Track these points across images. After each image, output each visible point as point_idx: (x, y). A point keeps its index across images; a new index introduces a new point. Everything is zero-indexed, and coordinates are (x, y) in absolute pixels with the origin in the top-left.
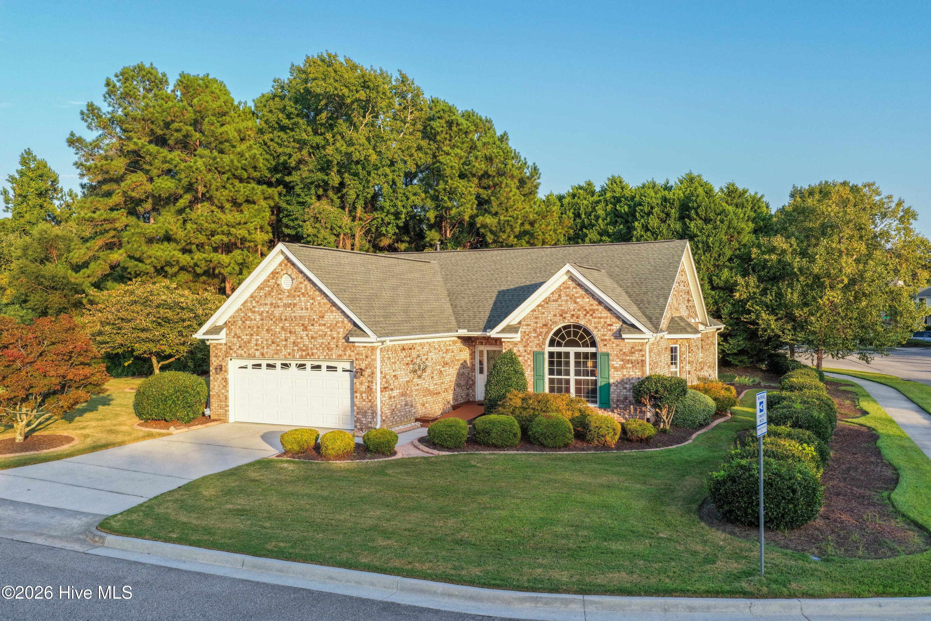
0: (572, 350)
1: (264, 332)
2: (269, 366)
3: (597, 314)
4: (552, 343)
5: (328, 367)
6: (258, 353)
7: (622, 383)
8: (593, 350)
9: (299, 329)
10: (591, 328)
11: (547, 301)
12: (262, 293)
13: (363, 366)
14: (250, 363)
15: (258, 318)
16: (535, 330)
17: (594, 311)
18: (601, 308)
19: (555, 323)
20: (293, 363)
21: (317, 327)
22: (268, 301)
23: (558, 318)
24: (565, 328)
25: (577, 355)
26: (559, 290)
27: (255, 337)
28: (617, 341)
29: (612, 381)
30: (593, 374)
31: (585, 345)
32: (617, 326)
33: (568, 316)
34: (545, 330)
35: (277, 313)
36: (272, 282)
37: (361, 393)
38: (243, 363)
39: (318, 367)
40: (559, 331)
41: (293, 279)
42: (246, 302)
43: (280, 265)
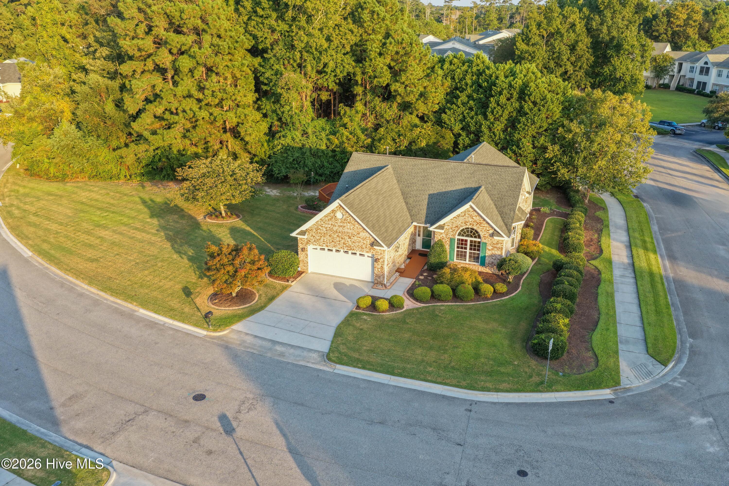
0: (469, 239)
1: (328, 236)
2: (329, 250)
3: (482, 225)
4: (459, 234)
5: (360, 254)
6: (324, 245)
7: (492, 256)
8: (479, 240)
9: (347, 238)
10: (479, 230)
11: (458, 216)
12: (327, 219)
13: (379, 258)
14: (319, 247)
15: (324, 229)
16: (451, 228)
17: (481, 223)
18: (484, 222)
19: (462, 226)
20: (342, 250)
21: (356, 238)
22: (330, 222)
23: (463, 224)
24: (466, 228)
25: (471, 241)
26: (465, 211)
27: (323, 238)
28: (490, 238)
29: (487, 255)
30: (479, 250)
31: (475, 237)
32: (491, 231)
33: (468, 224)
34: (456, 229)
35: (335, 229)
36: (332, 215)
37: (378, 269)
38: (315, 247)
39: (355, 254)
40: (463, 230)
41: (343, 215)
42: (318, 221)
43: (337, 207)
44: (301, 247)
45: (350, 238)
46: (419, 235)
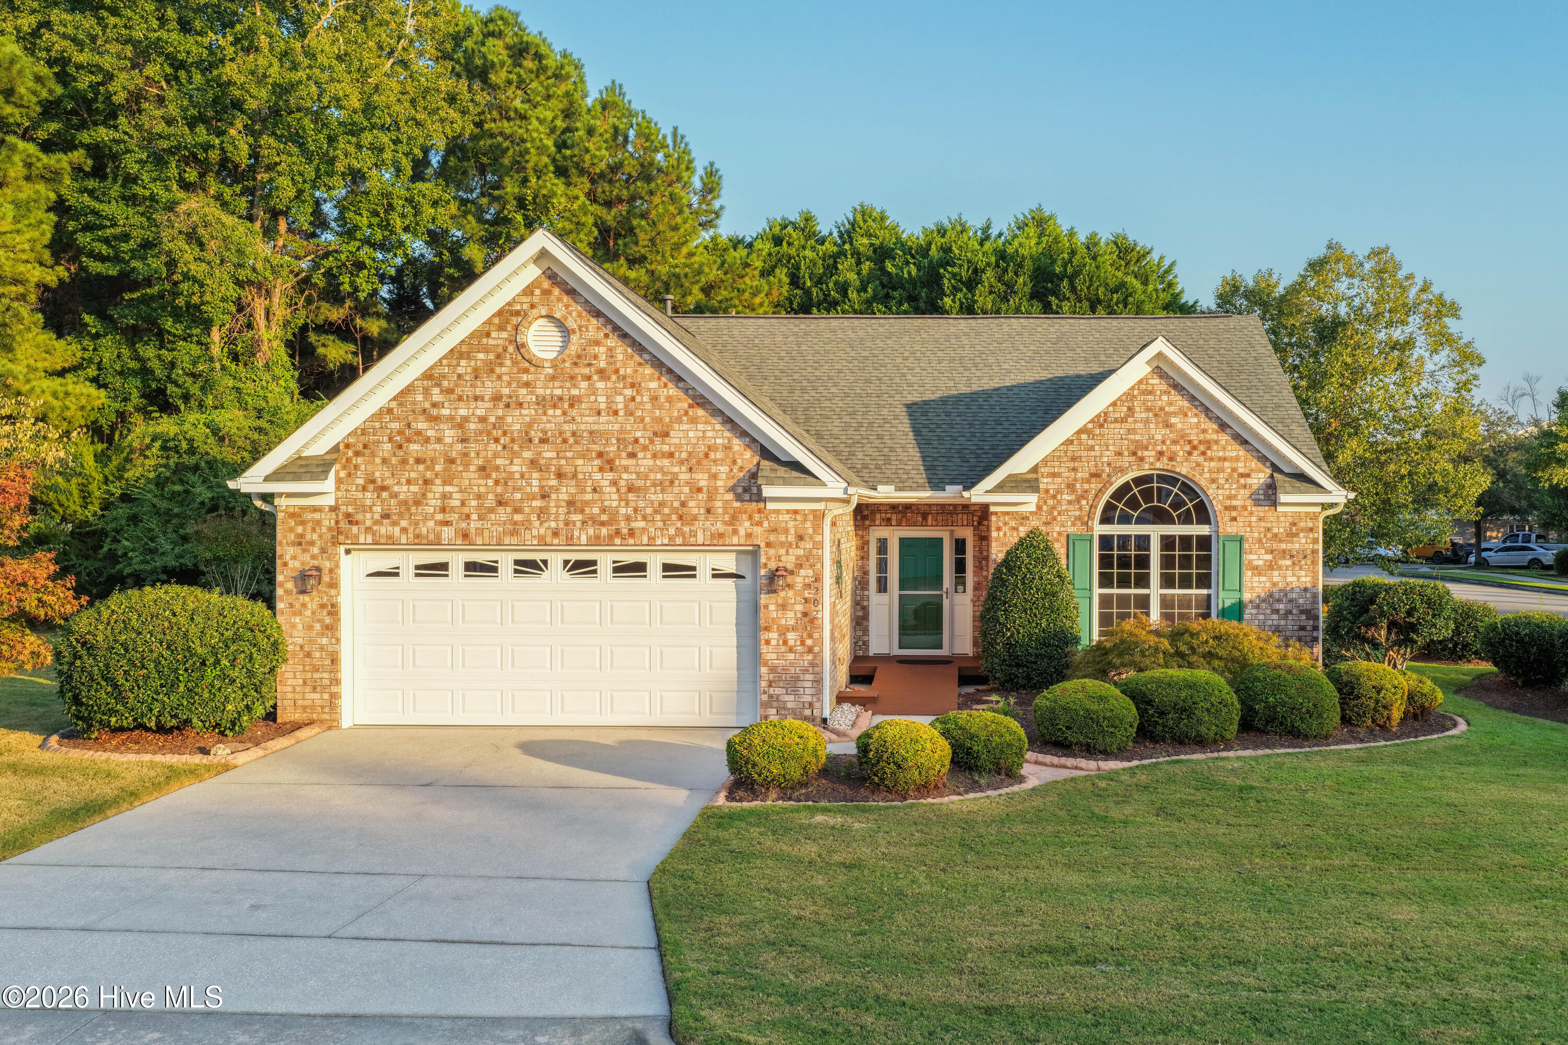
0: (1155, 532)
2: (471, 567)
3: (1216, 452)
4: (1106, 519)
5: (667, 567)
7: (1270, 599)
8: (1203, 530)
10: (1202, 481)
11: (1101, 421)
12: (464, 367)
14: (408, 561)
15: (450, 435)
16: (1071, 487)
17: (1208, 444)
18: (1224, 438)
19: (1122, 471)
20: (556, 560)
21: (645, 462)
22: (487, 388)
23: (1127, 459)
24: (1138, 481)
25: (1168, 542)
26: (1129, 396)
27: (438, 488)
28: (1260, 511)
29: (1247, 596)
30: (1204, 581)
31: (1186, 519)
32: (1260, 477)
33: (1150, 455)
34: (1095, 486)
35: (515, 421)
36: (498, 338)
37: (783, 631)
38: (384, 561)
39: (639, 568)
40: (1126, 488)
41: (566, 333)
42: (408, 390)
43: (528, 291)
44: (295, 565)
45: (609, 465)
46: (883, 587)
